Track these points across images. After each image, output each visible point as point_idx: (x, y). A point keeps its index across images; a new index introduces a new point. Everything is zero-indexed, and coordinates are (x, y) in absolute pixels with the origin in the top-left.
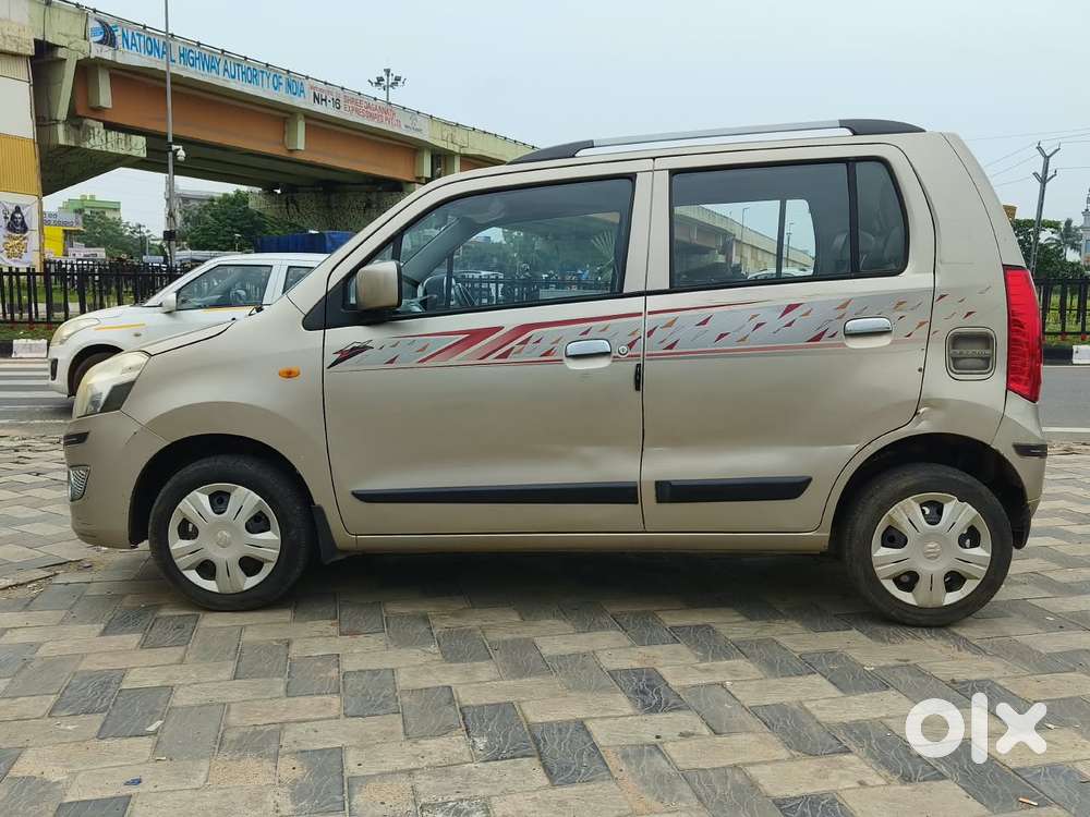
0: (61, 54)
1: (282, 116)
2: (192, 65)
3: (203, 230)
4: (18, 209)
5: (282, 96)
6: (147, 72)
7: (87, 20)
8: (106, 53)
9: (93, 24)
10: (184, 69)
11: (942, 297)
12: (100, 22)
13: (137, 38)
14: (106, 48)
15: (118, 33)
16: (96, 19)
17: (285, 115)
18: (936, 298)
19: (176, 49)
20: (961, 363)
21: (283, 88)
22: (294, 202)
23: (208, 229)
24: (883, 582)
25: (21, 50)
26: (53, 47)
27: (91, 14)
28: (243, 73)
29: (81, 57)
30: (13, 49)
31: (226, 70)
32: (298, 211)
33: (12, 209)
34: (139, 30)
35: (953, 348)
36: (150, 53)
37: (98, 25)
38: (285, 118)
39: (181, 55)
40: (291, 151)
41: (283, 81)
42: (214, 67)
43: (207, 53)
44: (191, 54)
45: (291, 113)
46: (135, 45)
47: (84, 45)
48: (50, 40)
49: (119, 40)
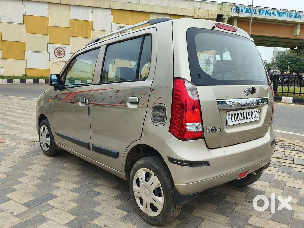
0: (224, 17)
1: (292, 25)
2: (262, 14)
3: (281, 61)
4: (209, 59)
5: (292, 19)
6: (248, 18)
7: (232, 7)
8: (236, 15)
9: (234, 7)
10: (259, 16)
11: (153, 90)
12: (236, 7)
13: (246, 9)
14: (236, 13)
15: (240, 9)
16: (235, 6)
17: (293, 25)
18: (151, 91)
19: (257, 10)
20: (155, 117)
21: (293, 17)
22: (299, 52)
23: (282, 61)
24: (136, 198)
25: (214, 18)
26: (223, 15)
27: (233, 5)
28: (279, 14)
29: (229, 17)
30: (212, 18)
31: (273, 14)
32: (301, 54)
33: (207, 58)
34: (247, 7)
35: (154, 112)
36: (249, 13)
37: (235, 7)
38: (294, 26)
39: (259, 12)
40: (295, 36)
41: (293, 14)
42: (269, 14)
43: (267, 10)
44: (262, 11)
45: (296, 24)
46: (245, 11)
47: (230, 14)
48: (222, 14)
49: (240, 11)
